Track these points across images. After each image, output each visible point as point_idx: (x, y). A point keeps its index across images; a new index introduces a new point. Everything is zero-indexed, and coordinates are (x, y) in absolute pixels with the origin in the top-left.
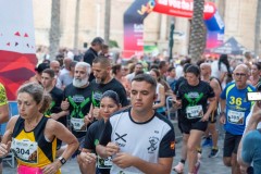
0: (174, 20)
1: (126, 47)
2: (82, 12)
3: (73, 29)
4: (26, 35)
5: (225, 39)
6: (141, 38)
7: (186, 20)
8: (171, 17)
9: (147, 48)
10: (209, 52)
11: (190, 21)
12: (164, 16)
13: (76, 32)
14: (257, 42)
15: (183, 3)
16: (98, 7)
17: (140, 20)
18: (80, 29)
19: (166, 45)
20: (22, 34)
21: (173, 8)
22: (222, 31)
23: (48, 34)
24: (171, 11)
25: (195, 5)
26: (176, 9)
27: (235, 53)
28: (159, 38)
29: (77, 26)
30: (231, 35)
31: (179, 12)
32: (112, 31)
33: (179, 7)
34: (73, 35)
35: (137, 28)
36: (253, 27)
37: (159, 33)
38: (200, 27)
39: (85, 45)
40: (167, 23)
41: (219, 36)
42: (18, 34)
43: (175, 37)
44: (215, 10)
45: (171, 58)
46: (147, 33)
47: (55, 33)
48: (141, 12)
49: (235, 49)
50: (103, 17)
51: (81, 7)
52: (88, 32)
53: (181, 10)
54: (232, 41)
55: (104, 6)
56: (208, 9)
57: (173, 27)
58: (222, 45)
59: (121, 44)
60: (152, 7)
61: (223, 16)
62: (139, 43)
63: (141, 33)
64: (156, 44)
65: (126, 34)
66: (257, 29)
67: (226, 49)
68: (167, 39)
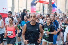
0: (44, 4)
1: (32, 11)
4: (6, 9)
6: (35, 9)
8: (43, 4)
10: (53, 13)
11: (48, 5)
13: (18, 8)
14: (66, 10)
19: (42, 11)
21: (43, 1)
22: (56, 7)
23: (11, 8)
26: (44, 2)
27: (60, 13)
28: (40, 9)
29: (18, 6)
30: (59, 8)
31: (45, 2)
32: (28, 7)
35: (34, 6)
36: (64, 6)
37: (40, 8)
38: (51, 6)
39: (21, 11)
40: (42, 5)
41: (56, 9)
42: (3, 8)
44: (55, 2)
45: (43, 14)
46: (37, 8)
47: (13, 8)
50: (25, 4)
52: (21, 8)
53: (46, 2)
54: (59, 10)
56: (53, 1)
57: (44, 6)
58: (56, 11)
59: (30, 11)
60: (38, 1)
61: (57, 3)
62: (35, 11)
63: (35, 8)
64: (39, 11)
65: (31, 8)
66: (66, 7)
67: (58, 12)
68: (42, 9)
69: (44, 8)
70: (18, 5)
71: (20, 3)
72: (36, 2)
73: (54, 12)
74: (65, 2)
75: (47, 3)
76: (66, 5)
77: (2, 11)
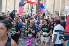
0: (32, 5)
1: (20, 12)
2: (8, 3)
3: (5, 7)
5: (46, 10)
6: (24, 10)
7: (35, 5)
9: (25, 12)
10: (41, 14)
11: (37, 5)
12: (30, 4)
13: (6, 8)
14: (54, 11)
15: (35, 1)
16: (12, 1)
17: (23, 5)
18: (7, 7)
19: (30, 12)
22: (45, 8)
25: (38, 1)
26: (33, 2)
27: (48, 14)
28: (28, 10)
29: (6, 6)
30: (47, 9)
31: (34, 3)
34: (5, 9)
35: (22, 7)
36: (53, 7)
37: (28, 8)
38: (39, 7)
39: (9, 12)
41: (44, 10)
44: (43, 3)
45: (32, 15)
48: (24, 3)
49: (48, 13)
51: (7, 1)
52: (9, 8)
55: (14, 1)
56: (41, 2)
57: (32, 7)
61: (45, 4)
64: (28, 11)
66: (54, 8)
67: (46, 13)
68: (30, 10)
69: (32, 9)
72: (24, 2)
73: (43, 13)
74: (53, 3)
75: (35, 3)
76: (54, 6)
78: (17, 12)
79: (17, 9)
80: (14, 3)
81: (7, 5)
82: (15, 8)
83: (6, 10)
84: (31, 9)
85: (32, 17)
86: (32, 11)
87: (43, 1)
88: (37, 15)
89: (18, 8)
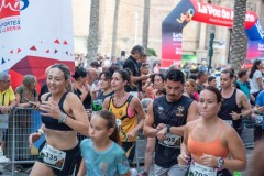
0: (214, 29)
1: (164, 56)
2: (121, 20)
3: (111, 37)
4: (65, 43)
6: (180, 47)
8: (211, 25)
9: (185, 57)
11: (231, 30)
12: (204, 25)
13: (114, 40)
15: (224, 11)
16: (137, 15)
17: (179, 29)
18: (118, 37)
19: (205, 54)
20: (61, 41)
21: (212, 16)
23: (86, 42)
24: (211, 20)
25: (236, 14)
26: (216, 18)
28: (198, 47)
31: (219, 21)
33: (219, 16)
34: (111, 43)
35: (175, 36)
37: (198, 42)
38: (241, 36)
39: (123, 53)
40: (207, 32)
41: (260, 46)
42: (57, 41)
43: (215, 46)
44: (257, 20)
45: (210, 67)
46: (186, 41)
47: (93, 40)
48: (180, 21)
50: (142, 26)
51: (119, 15)
52: (126, 40)
53: (221, 19)
55: (142, 14)
56: (249, 18)
57: (213, 36)
59: (159, 52)
60: (191, 16)
62: (178, 52)
63: (180, 42)
64: (195, 53)
65: (164, 43)
68: (206, 48)
69: (212, 43)
70: (112, 31)
71: (119, 20)
72: (183, 17)
75: (226, 23)
77: (52, 51)
78: (154, 54)
79: (156, 42)
80: (142, 20)
81: (118, 31)
82: (145, 40)
83: (114, 46)
84: (208, 45)
85: (213, 75)
86: (211, 53)
87: (258, 13)
88: (229, 66)
89: (160, 41)
